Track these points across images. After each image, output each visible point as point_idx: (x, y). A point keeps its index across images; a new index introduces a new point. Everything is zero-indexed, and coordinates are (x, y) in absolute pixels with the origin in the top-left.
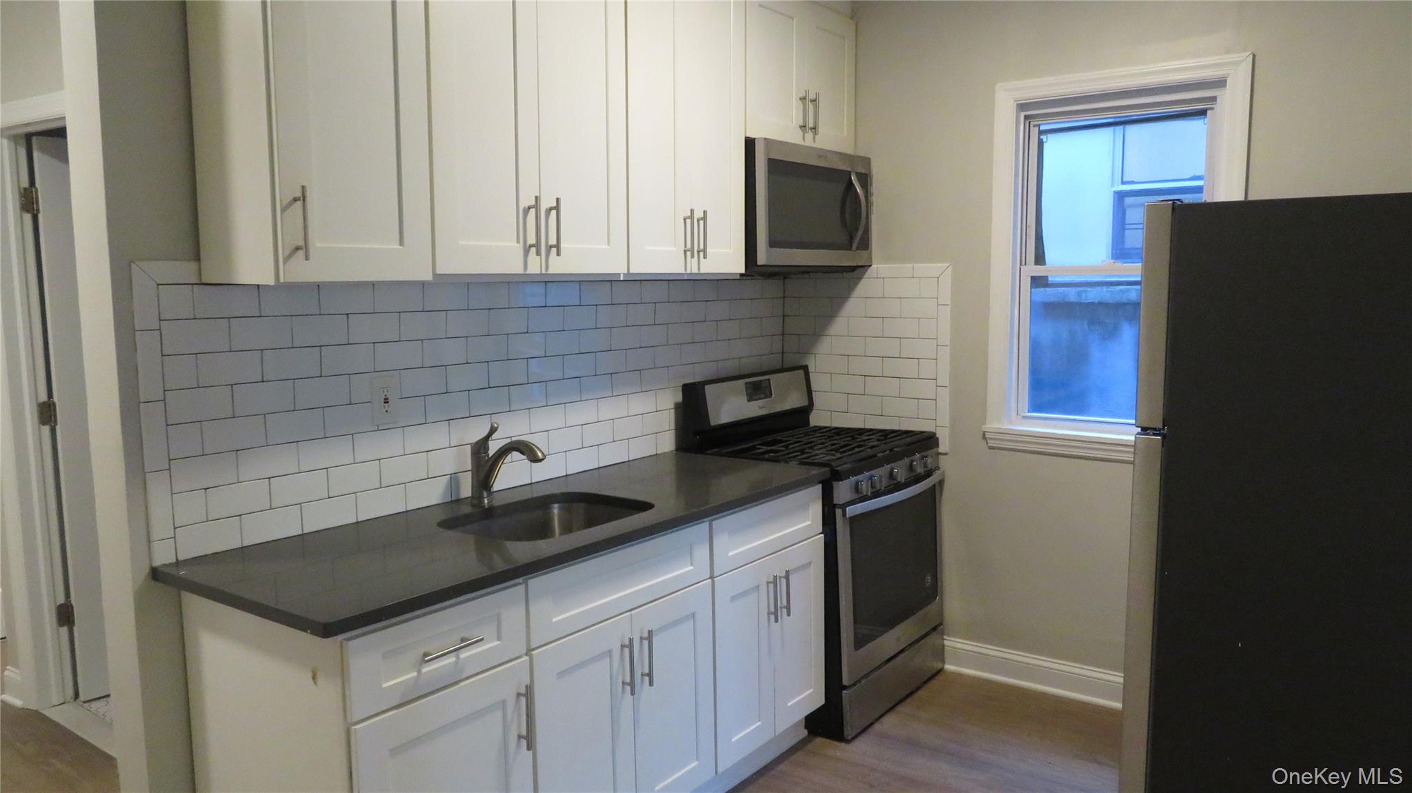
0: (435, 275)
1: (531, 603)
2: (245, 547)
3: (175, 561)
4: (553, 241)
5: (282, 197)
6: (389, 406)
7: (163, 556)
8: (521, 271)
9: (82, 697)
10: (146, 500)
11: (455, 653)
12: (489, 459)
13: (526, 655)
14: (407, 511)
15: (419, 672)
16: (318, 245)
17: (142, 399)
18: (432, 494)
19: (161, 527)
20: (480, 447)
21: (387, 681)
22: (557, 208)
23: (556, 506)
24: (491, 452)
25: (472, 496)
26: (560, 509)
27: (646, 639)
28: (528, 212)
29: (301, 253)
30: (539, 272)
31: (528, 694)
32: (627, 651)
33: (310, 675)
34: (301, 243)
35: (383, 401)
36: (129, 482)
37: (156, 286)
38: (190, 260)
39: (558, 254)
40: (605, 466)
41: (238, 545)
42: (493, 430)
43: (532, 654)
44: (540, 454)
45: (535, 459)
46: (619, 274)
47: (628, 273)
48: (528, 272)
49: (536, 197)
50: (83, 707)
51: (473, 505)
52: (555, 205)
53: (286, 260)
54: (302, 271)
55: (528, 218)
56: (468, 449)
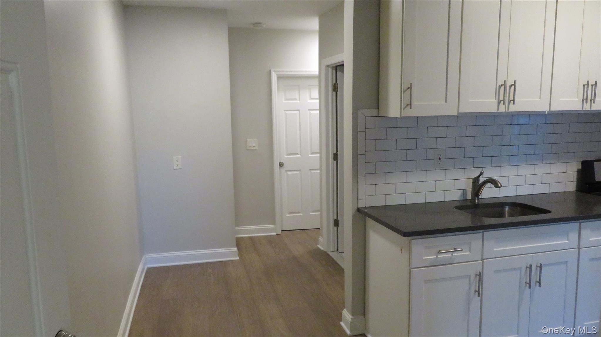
0: (458, 113)
1: (485, 241)
2: (387, 206)
3: (364, 206)
4: (512, 98)
5: (405, 87)
6: (440, 161)
7: (361, 205)
8: (496, 111)
9: (339, 250)
10: (357, 186)
11: (451, 253)
12: (479, 184)
13: (481, 260)
14: (445, 201)
15: (437, 257)
16: (415, 103)
17: (359, 154)
18: (455, 196)
19: (361, 195)
20: (476, 179)
21: (425, 257)
22: (514, 85)
23: (507, 207)
24: (480, 182)
25: (471, 199)
26: (509, 209)
27: (539, 267)
28: (501, 87)
29: (409, 106)
30: (504, 111)
31: (480, 276)
32: (528, 270)
33: (400, 250)
34: (409, 103)
35: (438, 159)
36: (353, 180)
37: (365, 117)
38: (376, 109)
39: (514, 104)
40: (535, 194)
41: (384, 205)
42: (481, 174)
43: (483, 261)
44: (500, 185)
45: (497, 186)
46: (545, 111)
47: (550, 111)
48: (499, 111)
49: (505, 81)
50: (339, 254)
51: (471, 202)
52: (514, 84)
53: (404, 109)
54: (409, 113)
55: (501, 89)
56: (471, 181)
